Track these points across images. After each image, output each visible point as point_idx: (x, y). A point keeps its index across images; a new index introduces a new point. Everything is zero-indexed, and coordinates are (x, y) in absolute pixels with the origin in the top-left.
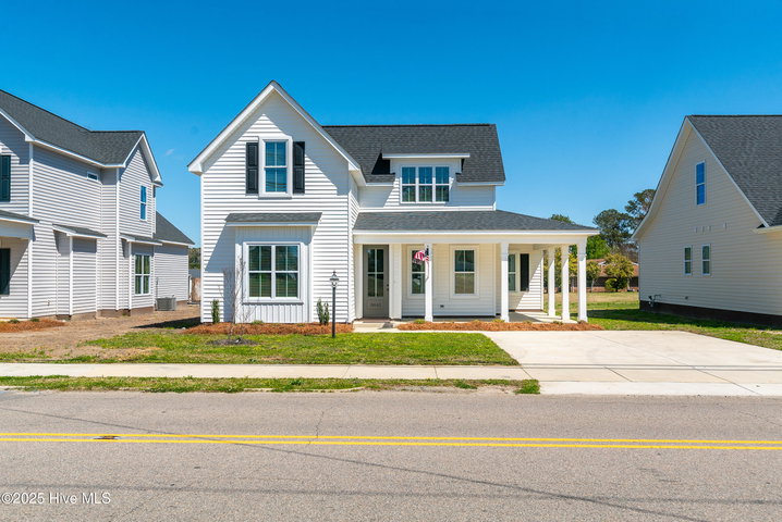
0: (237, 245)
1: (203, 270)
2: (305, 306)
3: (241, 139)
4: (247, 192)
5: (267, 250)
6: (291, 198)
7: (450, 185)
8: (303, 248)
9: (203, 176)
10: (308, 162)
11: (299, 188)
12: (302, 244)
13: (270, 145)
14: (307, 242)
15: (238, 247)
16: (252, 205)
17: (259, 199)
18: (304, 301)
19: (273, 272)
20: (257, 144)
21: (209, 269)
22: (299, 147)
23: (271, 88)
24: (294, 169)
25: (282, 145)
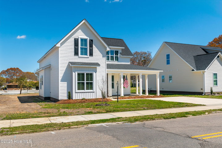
0: (73, 73)
1: (60, 81)
2: (95, 93)
3: (72, 37)
4: (75, 55)
5: (83, 74)
6: (88, 58)
7: (119, 56)
8: (94, 74)
9: (60, 48)
10: (94, 46)
11: (91, 54)
12: (94, 73)
13: (82, 40)
14: (96, 72)
15: (74, 73)
16: (76, 59)
17: (79, 57)
18: (95, 91)
19: (85, 82)
20: (78, 39)
21: (62, 81)
22: (91, 41)
23: (84, 21)
24: (90, 48)
25: (86, 40)
